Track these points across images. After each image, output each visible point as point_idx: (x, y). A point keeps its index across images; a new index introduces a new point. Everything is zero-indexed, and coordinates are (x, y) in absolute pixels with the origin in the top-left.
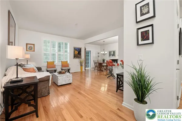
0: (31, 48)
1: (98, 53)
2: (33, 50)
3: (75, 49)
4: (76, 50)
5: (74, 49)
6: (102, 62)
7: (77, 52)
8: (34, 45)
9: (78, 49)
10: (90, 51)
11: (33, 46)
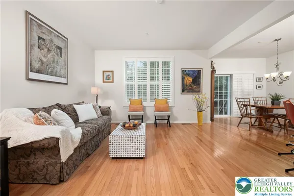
0: (108, 78)
1: (259, 79)
2: (111, 80)
3: (185, 73)
4: (188, 75)
5: (183, 74)
6: (269, 105)
7: (191, 79)
8: (112, 72)
9: (191, 73)
10: (231, 75)
11: (110, 74)
